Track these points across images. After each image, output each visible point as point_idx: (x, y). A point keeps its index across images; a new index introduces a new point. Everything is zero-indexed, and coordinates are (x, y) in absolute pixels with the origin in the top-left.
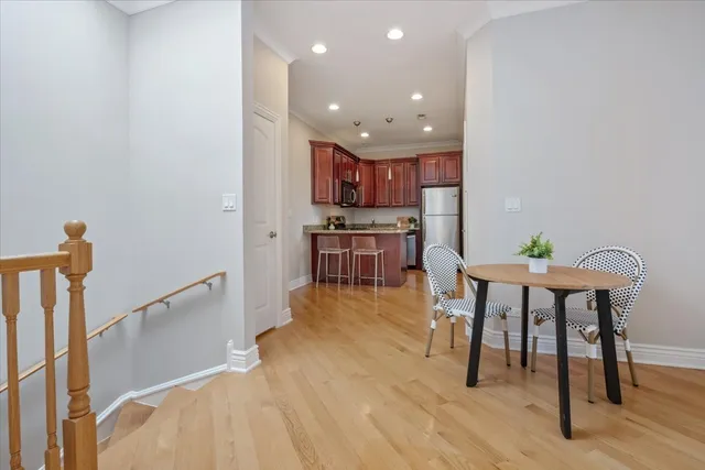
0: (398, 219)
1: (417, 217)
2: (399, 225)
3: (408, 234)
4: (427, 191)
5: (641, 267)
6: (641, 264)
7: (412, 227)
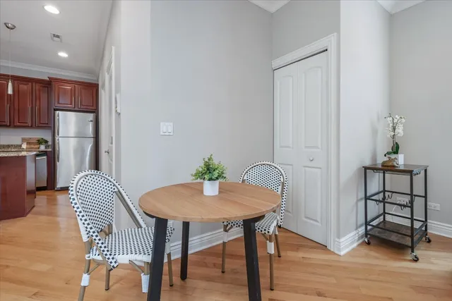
0: (24, 140)
1: (49, 138)
2: (24, 146)
3: (37, 155)
4: (61, 115)
5: (284, 175)
6: (283, 173)
7: (42, 148)
